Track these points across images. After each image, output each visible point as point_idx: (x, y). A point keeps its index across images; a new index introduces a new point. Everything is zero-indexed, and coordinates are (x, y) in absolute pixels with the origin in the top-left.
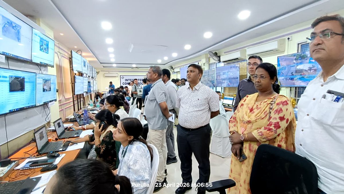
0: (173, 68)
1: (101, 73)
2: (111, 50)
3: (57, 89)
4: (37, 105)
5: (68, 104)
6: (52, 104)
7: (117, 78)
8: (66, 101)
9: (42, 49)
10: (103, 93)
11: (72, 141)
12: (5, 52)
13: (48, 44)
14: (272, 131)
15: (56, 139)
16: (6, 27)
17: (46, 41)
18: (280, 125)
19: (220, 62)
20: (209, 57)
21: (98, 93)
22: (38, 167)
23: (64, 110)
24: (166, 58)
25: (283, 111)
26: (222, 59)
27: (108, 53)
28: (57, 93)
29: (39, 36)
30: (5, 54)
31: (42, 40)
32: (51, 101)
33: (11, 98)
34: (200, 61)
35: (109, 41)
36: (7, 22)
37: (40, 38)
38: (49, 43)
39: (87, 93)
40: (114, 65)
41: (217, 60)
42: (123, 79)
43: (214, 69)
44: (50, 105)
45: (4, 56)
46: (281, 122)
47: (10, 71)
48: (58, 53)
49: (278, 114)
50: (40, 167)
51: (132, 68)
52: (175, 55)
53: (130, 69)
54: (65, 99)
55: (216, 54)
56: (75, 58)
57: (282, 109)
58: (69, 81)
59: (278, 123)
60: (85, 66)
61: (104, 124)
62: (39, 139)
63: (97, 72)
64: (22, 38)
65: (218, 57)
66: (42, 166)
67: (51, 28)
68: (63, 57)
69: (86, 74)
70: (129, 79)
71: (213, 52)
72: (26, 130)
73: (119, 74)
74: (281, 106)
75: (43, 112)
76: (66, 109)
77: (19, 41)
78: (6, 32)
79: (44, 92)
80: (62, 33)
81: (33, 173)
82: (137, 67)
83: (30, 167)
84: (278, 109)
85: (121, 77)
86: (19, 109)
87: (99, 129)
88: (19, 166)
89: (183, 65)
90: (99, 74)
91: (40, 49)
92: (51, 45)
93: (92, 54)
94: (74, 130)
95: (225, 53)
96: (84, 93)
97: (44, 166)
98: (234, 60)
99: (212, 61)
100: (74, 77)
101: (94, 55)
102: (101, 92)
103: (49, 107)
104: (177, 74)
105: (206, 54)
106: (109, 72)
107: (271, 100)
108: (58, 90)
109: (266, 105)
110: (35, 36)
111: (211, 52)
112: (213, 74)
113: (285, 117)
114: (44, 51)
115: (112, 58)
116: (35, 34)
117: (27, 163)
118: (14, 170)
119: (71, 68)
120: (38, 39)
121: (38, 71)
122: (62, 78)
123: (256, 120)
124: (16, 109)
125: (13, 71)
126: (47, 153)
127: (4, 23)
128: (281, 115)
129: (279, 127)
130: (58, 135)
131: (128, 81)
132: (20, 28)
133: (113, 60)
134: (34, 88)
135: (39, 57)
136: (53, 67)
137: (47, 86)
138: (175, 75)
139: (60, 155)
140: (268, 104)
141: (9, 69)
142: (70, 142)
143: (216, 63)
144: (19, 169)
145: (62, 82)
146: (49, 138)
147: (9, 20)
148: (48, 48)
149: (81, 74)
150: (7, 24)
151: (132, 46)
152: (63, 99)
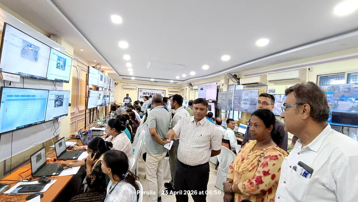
0: (192, 85)
1: (120, 85)
2: (129, 65)
3: (69, 103)
4: (46, 121)
5: (81, 116)
6: (62, 119)
7: (135, 91)
8: (80, 113)
9: (59, 67)
10: (119, 105)
11: (67, 165)
12: (20, 73)
13: (65, 61)
14: (253, 185)
15: (55, 160)
16: (25, 50)
17: (64, 59)
18: (263, 180)
19: (239, 84)
20: (228, 78)
21: (115, 104)
22: (26, 194)
23: (77, 122)
24: (184, 76)
25: (269, 165)
26: (241, 81)
27: (126, 68)
28: (69, 107)
29: (57, 55)
30: (21, 74)
31: (59, 58)
32: (61, 116)
33: (20, 115)
34: (219, 81)
35: (127, 57)
36: (27, 45)
37: (58, 56)
38: (67, 61)
39: (101, 105)
40: (133, 78)
41: (237, 82)
42: (141, 92)
43: (232, 92)
44: (60, 119)
45: (19, 76)
46: (264, 177)
47: (23, 90)
48: (78, 67)
49: (263, 168)
50: (27, 193)
51: (151, 82)
52: (193, 73)
53: (149, 83)
54: (79, 111)
55: (235, 76)
56: (92, 73)
57: (269, 163)
58: (84, 95)
59: (261, 177)
60: (101, 80)
61: (96, 153)
62: (36, 161)
63: (115, 84)
64: (39, 58)
65: (238, 79)
66: (29, 193)
67: (72, 45)
68: (82, 70)
69: (102, 88)
70: (147, 93)
71: (232, 74)
72: (32, 144)
73: (137, 86)
74: (268, 160)
75: (53, 127)
76: (78, 121)
77: (36, 62)
78: (24, 54)
79: (55, 108)
80: (82, 49)
81: (18, 200)
82: (155, 81)
83: (18, 193)
84: (264, 162)
85: (140, 90)
86: (27, 126)
87: (92, 158)
88: (9, 190)
89: (202, 83)
90: (117, 86)
91: (56, 66)
92: (69, 62)
93: (111, 68)
94: (75, 150)
95: (245, 76)
96: (98, 107)
97: (31, 193)
98: (253, 84)
99: (231, 82)
100: (89, 92)
101: (113, 68)
102: (117, 104)
103: (58, 121)
104: (195, 91)
105: (225, 75)
106: (128, 84)
107: (262, 152)
108: (71, 104)
109: (254, 157)
110: (54, 55)
111: (230, 74)
112: (231, 97)
113: (270, 172)
114: (61, 68)
115: (131, 72)
116: (53, 53)
117: (17, 188)
118: (3, 194)
119: (87, 83)
120: (55, 58)
121: (52, 86)
122: (78, 91)
123: (243, 171)
124: (24, 126)
125: (25, 90)
126: (40, 177)
127: (24, 46)
128: (266, 169)
129: (262, 182)
130: (58, 156)
131: (145, 94)
132: (39, 49)
133: (131, 73)
134: (45, 104)
135: (54, 74)
136: (68, 82)
137: (59, 101)
138: (193, 91)
139: (52, 181)
140: (257, 155)
141: (24, 88)
142: (65, 165)
143: (235, 85)
144: (8, 194)
145: (78, 94)
146: (47, 159)
147: (29, 43)
148: (65, 65)
149: (97, 89)
150: (26, 47)
151: (150, 63)
152: (77, 111)
